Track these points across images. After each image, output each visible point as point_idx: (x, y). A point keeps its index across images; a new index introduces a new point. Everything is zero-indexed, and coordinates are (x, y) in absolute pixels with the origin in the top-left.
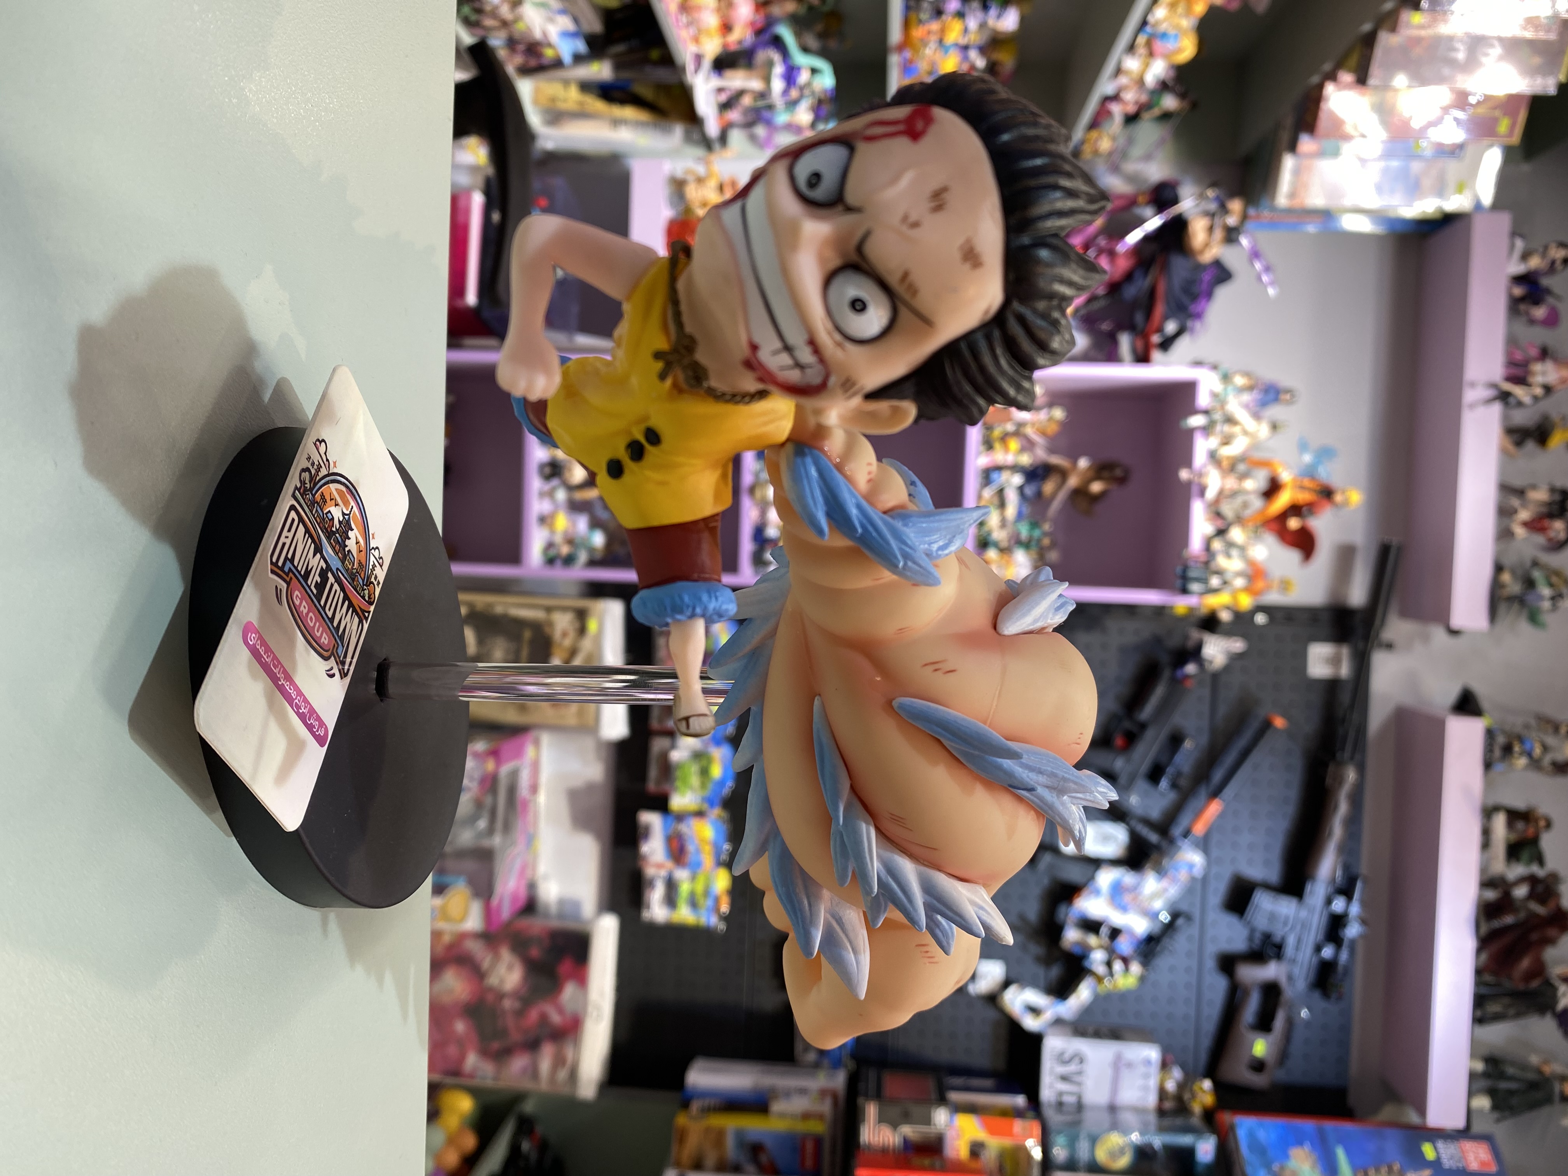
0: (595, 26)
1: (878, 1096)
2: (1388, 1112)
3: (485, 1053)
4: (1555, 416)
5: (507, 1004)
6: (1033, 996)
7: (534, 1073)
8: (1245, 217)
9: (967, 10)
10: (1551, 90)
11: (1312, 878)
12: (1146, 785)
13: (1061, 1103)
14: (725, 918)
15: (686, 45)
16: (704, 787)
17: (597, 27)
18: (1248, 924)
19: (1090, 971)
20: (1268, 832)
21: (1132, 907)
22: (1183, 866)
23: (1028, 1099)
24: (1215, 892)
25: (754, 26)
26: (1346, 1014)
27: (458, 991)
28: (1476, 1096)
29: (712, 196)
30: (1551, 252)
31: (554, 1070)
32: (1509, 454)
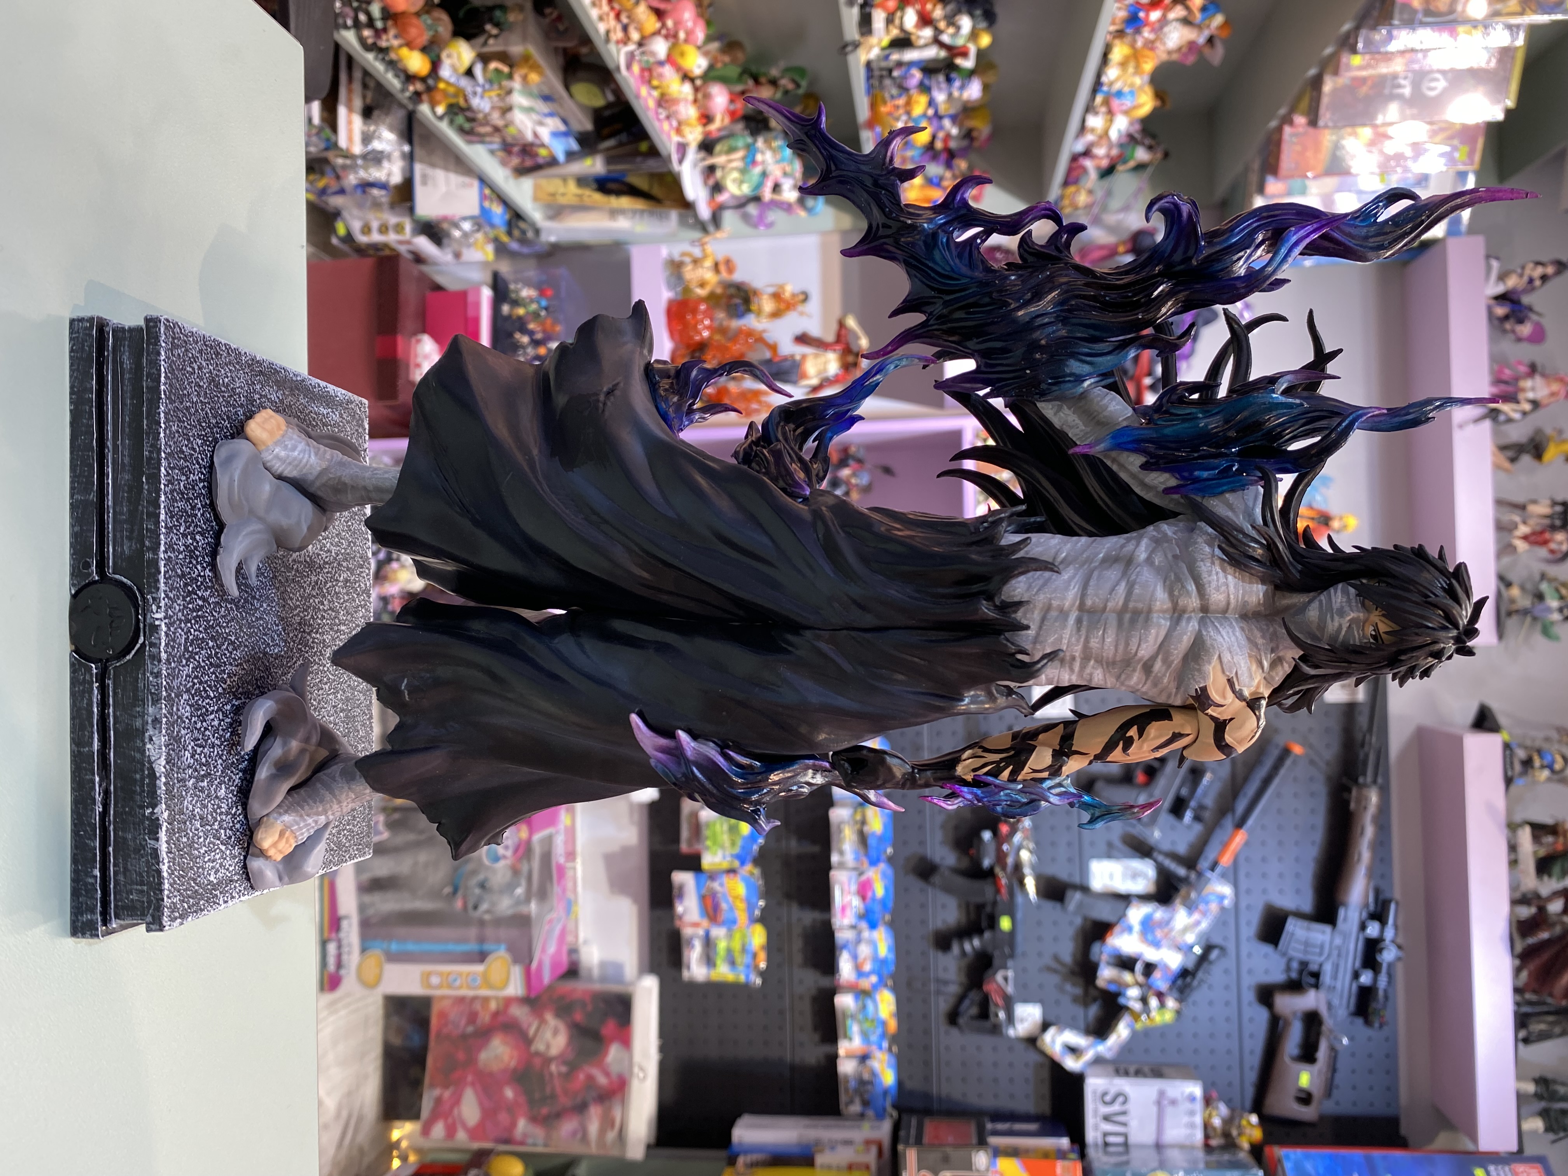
0: (585, 125)
1: (919, 1142)
2: (1443, 1140)
4: (1549, 431)
6: (1072, 1037)
7: (585, 1138)
9: (931, 82)
10: (1500, 116)
11: (1344, 904)
12: (1171, 819)
13: (1106, 1144)
14: (762, 974)
15: (669, 136)
16: (733, 844)
17: (588, 126)
18: (1284, 954)
19: (1126, 1009)
20: (1297, 860)
21: (1164, 942)
22: (1212, 898)
23: (1073, 1141)
24: (1248, 923)
25: (732, 114)
26: (1391, 1041)
27: (506, 1058)
28: (1526, 1118)
29: (709, 276)
30: (1528, 272)
31: (602, 1132)
32: (1506, 470)
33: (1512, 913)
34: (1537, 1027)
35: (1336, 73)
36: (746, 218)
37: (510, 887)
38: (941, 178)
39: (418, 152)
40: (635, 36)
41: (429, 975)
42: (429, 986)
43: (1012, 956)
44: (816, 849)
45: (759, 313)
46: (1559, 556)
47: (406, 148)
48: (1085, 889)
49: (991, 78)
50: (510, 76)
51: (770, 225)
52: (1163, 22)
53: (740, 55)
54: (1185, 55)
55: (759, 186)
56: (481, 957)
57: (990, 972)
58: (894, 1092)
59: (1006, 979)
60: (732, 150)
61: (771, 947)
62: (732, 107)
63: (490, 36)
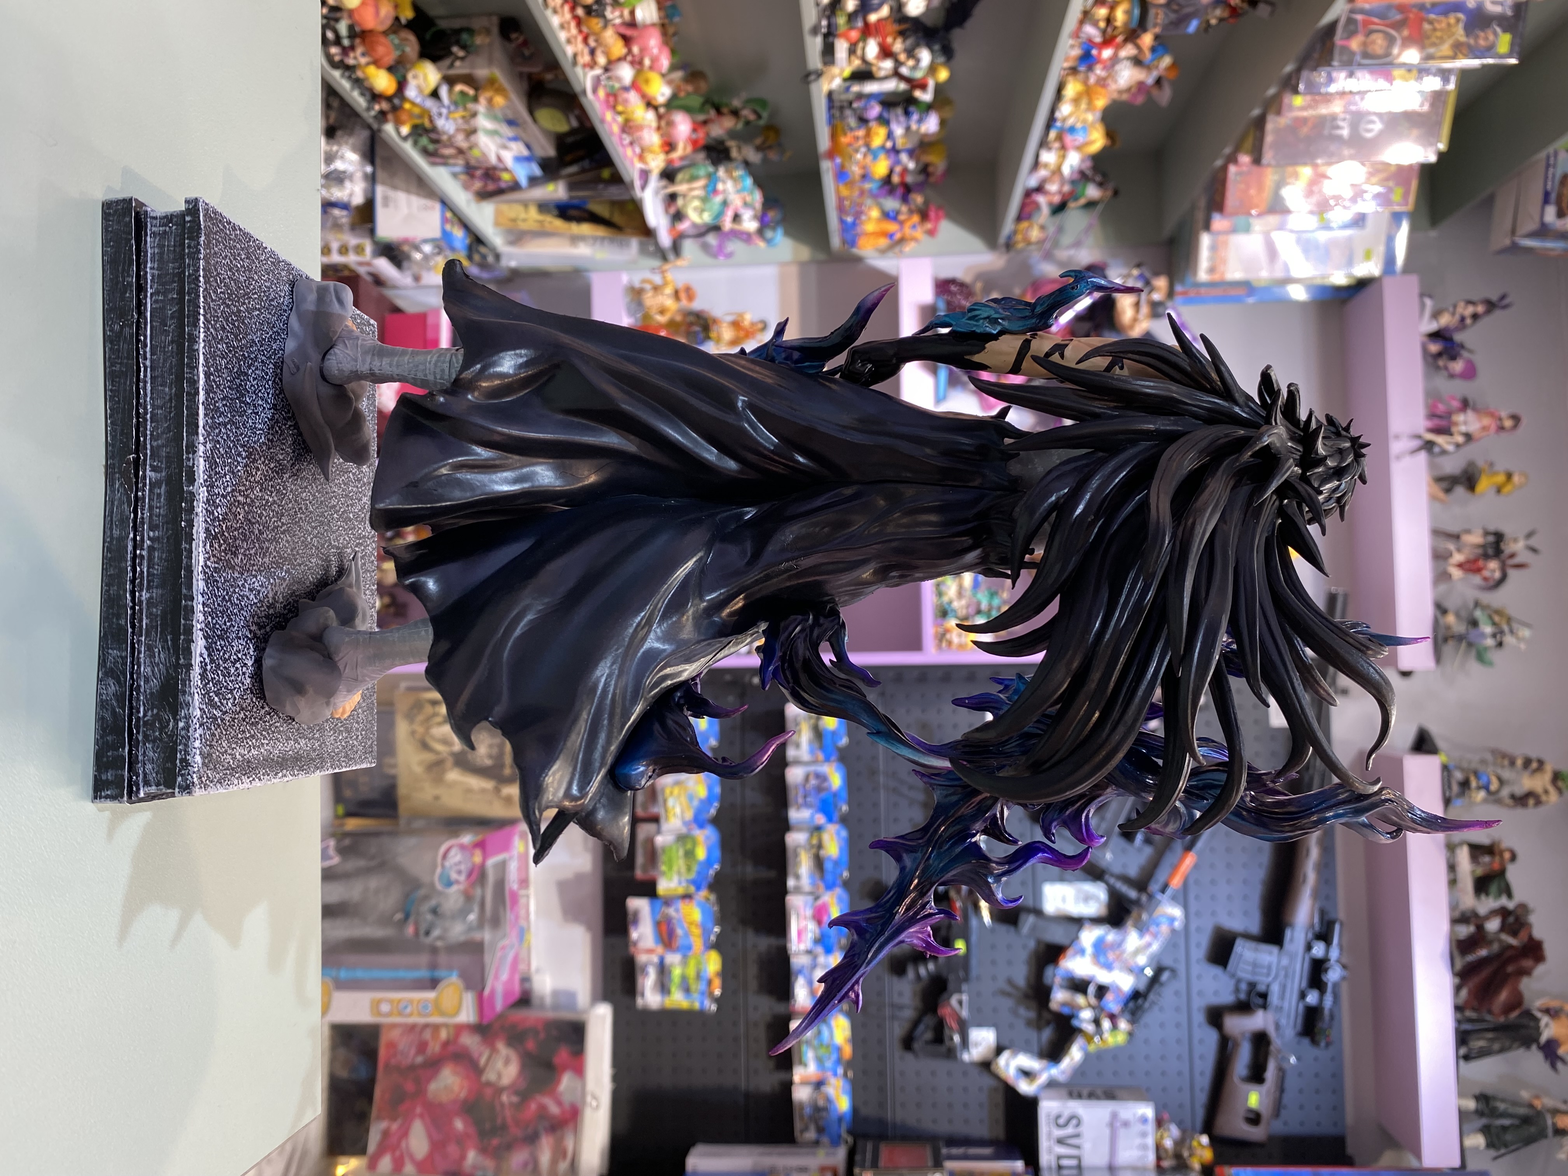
0: (547, 149)
1: (875, 1165)
2: (1388, 1158)
3: (483, 1150)
4: (1481, 463)
5: (505, 1098)
6: (1025, 1061)
7: (535, 1167)
8: (1171, 294)
10: (1432, 158)
11: (1291, 925)
12: (1121, 842)
13: (1060, 1167)
14: (717, 1000)
15: (632, 163)
16: (689, 869)
17: (550, 151)
18: (1233, 976)
19: (1079, 1031)
20: (1245, 882)
21: (1116, 965)
22: (1163, 920)
23: (1027, 1164)
24: (1198, 945)
25: (694, 143)
26: (1337, 1060)
27: (456, 1088)
28: (1468, 1134)
29: (669, 303)
30: (1460, 310)
31: (554, 1162)
32: (1441, 501)
33: (1452, 932)
34: (1478, 1044)
35: (1279, 113)
36: (705, 247)
37: (463, 913)
38: (898, 213)
39: (380, 174)
40: (602, 60)
41: (379, 1002)
42: (379, 1014)
43: (966, 979)
44: (772, 874)
45: (718, 340)
46: (1491, 583)
47: (369, 169)
48: (1038, 912)
49: (948, 113)
50: (475, 99)
51: (729, 255)
52: (1115, 60)
53: (703, 86)
54: (1134, 96)
55: (720, 215)
56: (433, 983)
57: (945, 995)
58: (848, 1118)
59: (960, 1003)
60: (693, 179)
61: (725, 974)
62: (694, 136)
63: (457, 58)
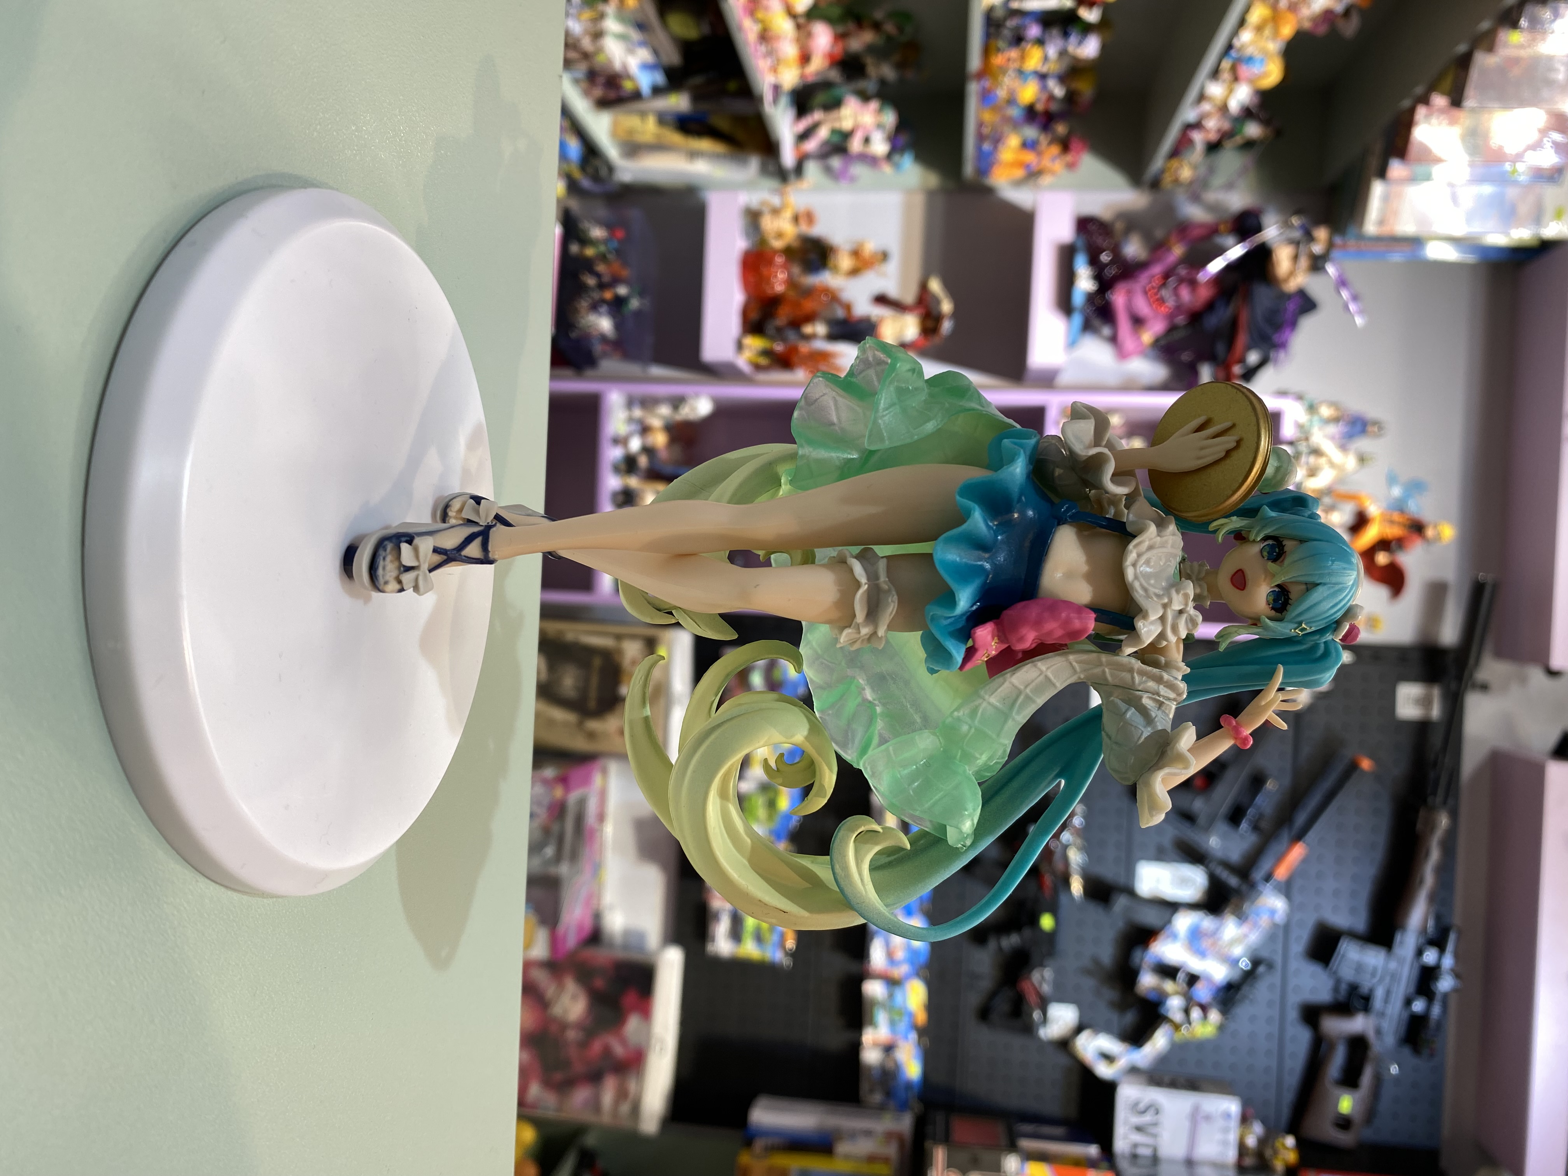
0: (673, 57)
1: (946, 1140)
3: (548, 1084)
5: (572, 1035)
6: (1106, 1043)
7: (597, 1106)
8: (1330, 246)
9: (1047, 36)
11: (1403, 928)
12: (1227, 827)
13: (1135, 1156)
14: (791, 954)
15: (765, 74)
16: (771, 819)
17: (677, 59)
18: (1334, 975)
19: (1166, 1018)
20: (1355, 878)
21: (1210, 953)
22: (1264, 911)
23: (1101, 1149)
24: (1298, 939)
25: (832, 57)
26: (1438, 1072)
29: (788, 227)
31: (616, 1103)
43: (1051, 954)
45: (835, 269)
48: (1130, 892)
49: (1111, 36)
54: (1320, 25)
57: (1027, 970)
58: (919, 1086)
59: (1042, 978)
62: (833, 50)
